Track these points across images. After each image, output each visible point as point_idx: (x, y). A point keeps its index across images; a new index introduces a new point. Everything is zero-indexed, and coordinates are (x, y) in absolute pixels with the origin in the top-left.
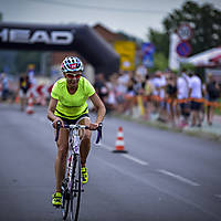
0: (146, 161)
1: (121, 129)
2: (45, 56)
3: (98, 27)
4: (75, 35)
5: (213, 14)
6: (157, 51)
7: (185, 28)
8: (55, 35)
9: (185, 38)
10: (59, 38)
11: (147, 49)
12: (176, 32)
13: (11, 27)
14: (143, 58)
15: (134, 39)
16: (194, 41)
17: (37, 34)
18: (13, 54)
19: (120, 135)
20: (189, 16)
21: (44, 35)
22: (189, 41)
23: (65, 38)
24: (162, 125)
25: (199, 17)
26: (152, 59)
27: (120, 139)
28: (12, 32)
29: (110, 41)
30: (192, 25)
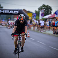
0: (34, 39)
1: (29, 32)
2: (12, 16)
3: (24, 10)
4: (19, 12)
5: (49, 7)
6: (37, 15)
7: (43, 10)
8: (14, 11)
9: (43, 12)
10: (16, 12)
11: (35, 15)
12: (41, 11)
13: (5, 10)
14: (34, 17)
15: (32, 12)
16: (45, 13)
17: (11, 11)
18: (5, 16)
19: (29, 33)
20: (44, 8)
21: (12, 12)
22: (44, 13)
23: (17, 12)
24: (38, 31)
25: (46, 8)
26: (36, 17)
27: (29, 34)
28: (5, 11)
29: (27, 13)
30: (44, 9)
